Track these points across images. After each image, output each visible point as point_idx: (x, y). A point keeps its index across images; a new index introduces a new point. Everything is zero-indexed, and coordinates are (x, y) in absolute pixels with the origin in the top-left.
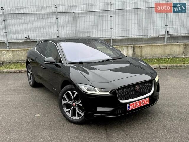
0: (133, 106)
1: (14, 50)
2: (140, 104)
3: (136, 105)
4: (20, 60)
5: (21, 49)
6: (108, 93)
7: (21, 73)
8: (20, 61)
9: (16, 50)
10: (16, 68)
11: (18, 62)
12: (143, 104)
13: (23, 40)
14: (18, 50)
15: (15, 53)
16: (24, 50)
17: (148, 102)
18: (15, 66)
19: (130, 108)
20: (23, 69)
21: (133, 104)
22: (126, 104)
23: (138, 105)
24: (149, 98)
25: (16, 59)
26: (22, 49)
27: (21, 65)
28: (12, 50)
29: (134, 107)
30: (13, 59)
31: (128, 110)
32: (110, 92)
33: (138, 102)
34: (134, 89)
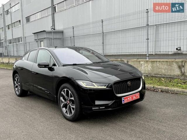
0: (127, 99)
1: (154, 61)
2: (132, 98)
3: (129, 99)
4: (160, 73)
5: (163, 60)
6: (106, 87)
7: (156, 91)
8: (160, 76)
9: (157, 61)
10: (151, 84)
11: (157, 76)
12: (135, 98)
13: (173, 52)
14: (159, 61)
15: (155, 65)
16: (167, 61)
17: (139, 97)
18: (151, 81)
19: (125, 101)
20: (159, 87)
21: (127, 98)
22: (121, 97)
23: (131, 99)
24: (139, 93)
25: (155, 72)
26: (165, 60)
27: (160, 81)
28: (152, 61)
29: (128, 101)
30: (151, 72)
31: (123, 103)
32: (107, 87)
33: (131, 96)
34: (127, 84)
